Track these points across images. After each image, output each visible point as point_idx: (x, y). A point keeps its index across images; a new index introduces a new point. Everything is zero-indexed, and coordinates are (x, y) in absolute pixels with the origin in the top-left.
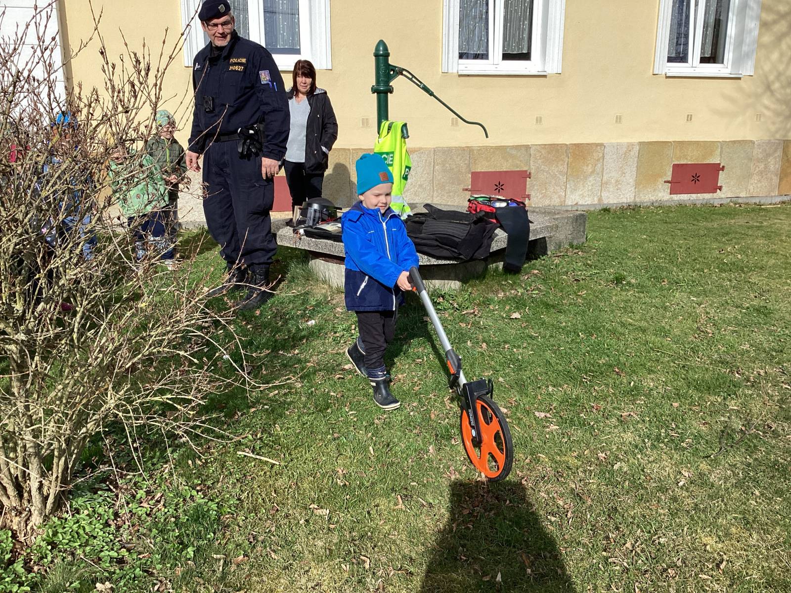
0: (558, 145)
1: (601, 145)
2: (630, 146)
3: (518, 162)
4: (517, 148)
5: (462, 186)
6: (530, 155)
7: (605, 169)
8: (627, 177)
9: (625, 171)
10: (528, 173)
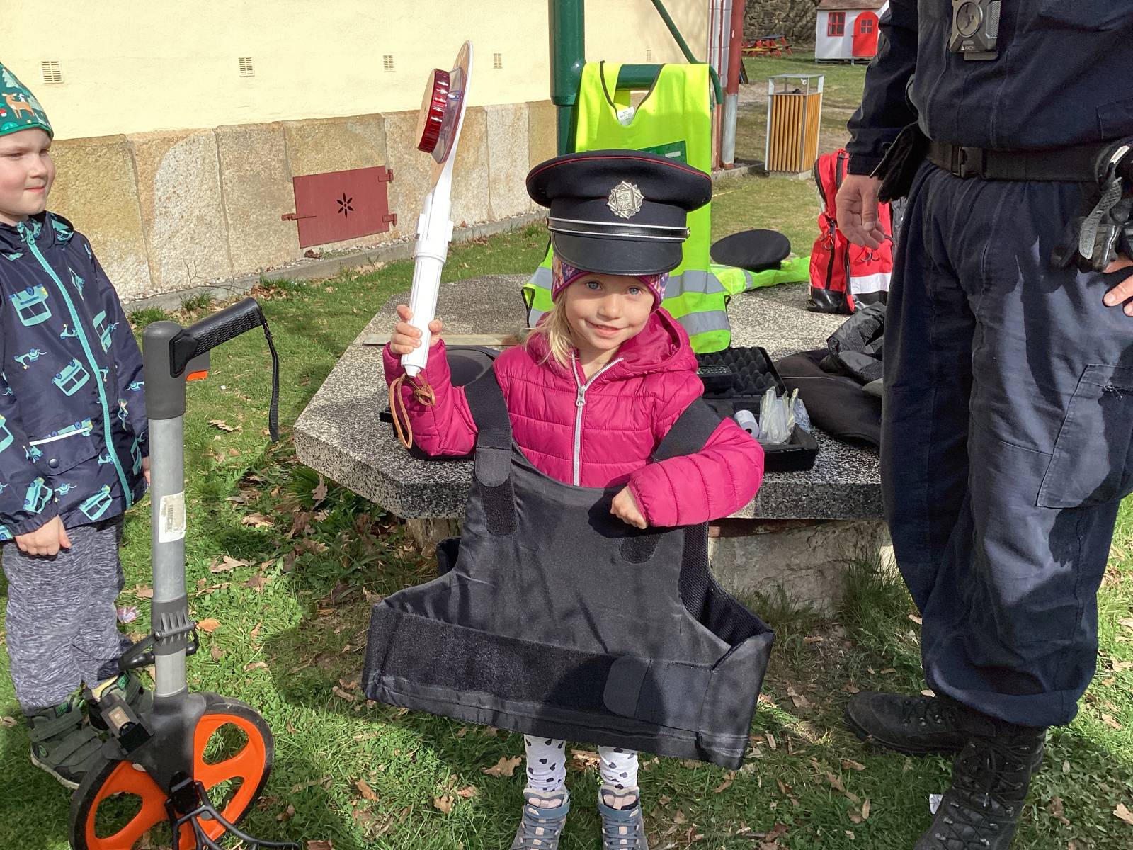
2: (517, 108)
3: (368, 151)
4: (363, 119)
5: (280, 211)
6: (386, 134)
7: (491, 154)
8: (519, 168)
9: (516, 156)
10: (387, 172)
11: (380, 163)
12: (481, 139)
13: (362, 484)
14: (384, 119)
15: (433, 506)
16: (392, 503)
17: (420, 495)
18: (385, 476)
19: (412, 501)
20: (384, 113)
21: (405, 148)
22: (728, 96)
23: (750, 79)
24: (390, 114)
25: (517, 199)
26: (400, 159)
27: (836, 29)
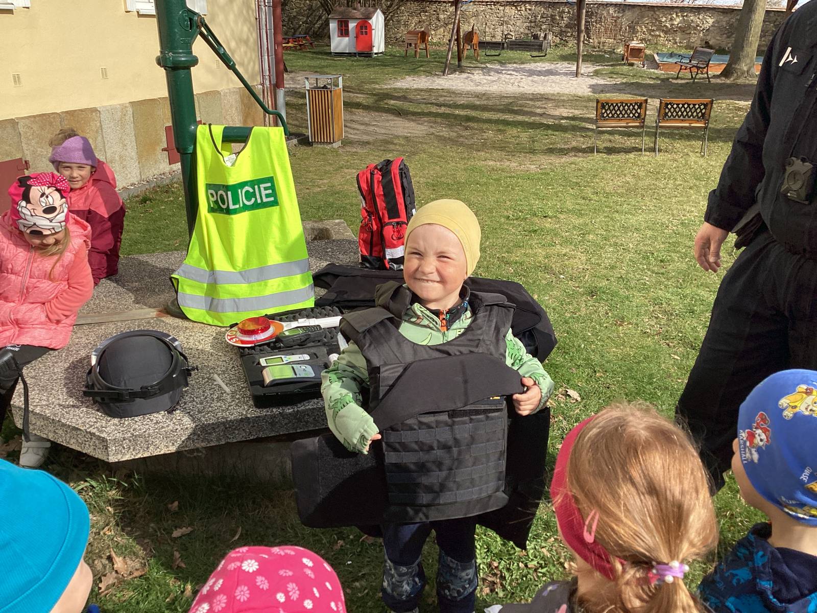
0: (49, 115)
1: (94, 110)
2: (123, 107)
3: (7, 148)
6: (20, 134)
7: (106, 142)
8: (129, 150)
9: (126, 142)
10: (24, 163)
11: (18, 156)
12: (97, 132)
13: (73, 441)
14: (18, 123)
15: (131, 450)
16: (100, 452)
17: (121, 445)
18: (93, 434)
19: (116, 450)
20: (17, 118)
21: (37, 143)
22: (278, 90)
23: (289, 69)
24: (22, 118)
25: (130, 173)
26: (34, 152)
27: (344, 32)
